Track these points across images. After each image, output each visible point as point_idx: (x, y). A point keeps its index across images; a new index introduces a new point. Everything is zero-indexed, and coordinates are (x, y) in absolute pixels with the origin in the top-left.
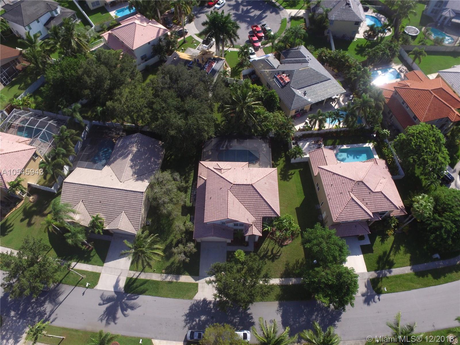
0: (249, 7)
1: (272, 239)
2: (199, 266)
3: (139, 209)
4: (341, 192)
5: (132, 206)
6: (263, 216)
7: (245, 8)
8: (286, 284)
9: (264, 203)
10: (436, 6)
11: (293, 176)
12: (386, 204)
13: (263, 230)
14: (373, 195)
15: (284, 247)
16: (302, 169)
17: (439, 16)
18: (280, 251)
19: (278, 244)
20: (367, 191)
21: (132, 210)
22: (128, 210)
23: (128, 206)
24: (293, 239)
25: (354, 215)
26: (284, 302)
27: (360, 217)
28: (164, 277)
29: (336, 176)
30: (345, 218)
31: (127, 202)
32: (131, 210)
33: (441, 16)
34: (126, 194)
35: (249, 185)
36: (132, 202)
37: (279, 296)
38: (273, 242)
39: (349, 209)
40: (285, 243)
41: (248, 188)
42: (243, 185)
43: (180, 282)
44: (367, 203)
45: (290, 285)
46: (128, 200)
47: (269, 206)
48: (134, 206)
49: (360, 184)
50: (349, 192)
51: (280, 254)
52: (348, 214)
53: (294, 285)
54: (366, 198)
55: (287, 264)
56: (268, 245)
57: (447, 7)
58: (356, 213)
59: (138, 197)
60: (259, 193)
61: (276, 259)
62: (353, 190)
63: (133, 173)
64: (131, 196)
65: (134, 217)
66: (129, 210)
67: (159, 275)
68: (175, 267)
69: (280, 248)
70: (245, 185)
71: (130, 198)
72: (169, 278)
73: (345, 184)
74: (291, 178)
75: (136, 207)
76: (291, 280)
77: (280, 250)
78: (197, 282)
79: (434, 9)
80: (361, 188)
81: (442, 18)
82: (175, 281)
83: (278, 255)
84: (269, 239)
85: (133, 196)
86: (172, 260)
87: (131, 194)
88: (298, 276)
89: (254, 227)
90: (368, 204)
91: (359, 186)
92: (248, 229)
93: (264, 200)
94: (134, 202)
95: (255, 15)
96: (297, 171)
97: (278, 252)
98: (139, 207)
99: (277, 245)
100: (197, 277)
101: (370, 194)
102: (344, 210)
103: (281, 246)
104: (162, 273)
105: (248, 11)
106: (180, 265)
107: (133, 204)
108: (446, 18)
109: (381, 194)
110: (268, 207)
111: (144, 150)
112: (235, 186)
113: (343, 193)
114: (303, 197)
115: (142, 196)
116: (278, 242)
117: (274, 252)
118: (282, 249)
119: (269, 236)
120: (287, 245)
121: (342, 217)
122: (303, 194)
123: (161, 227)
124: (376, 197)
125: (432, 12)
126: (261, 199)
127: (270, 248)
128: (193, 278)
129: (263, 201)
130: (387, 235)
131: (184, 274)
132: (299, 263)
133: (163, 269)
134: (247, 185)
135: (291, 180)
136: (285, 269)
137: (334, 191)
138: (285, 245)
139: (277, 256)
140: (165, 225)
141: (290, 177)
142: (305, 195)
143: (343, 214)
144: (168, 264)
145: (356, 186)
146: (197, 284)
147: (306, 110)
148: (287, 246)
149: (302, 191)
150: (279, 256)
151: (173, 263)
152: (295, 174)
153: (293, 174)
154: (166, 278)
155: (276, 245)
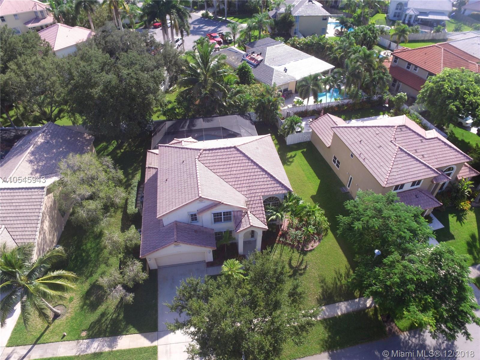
0: (201, 25)
1: (285, 244)
2: (157, 311)
3: (35, 218)
4: (378, 145)
5: (22, 215)
6: (263, 194)
7: (197, 26)
8: (330, 316)
9: (262, 173)
10: (397, 9)
11: (294, 158)
12: (451, 154)
13: (267, 219)
14: (427, 143)
15: (309, 254)
16: (305, 150)
17: (404, 16)
18: (304, 262)
19: (298, 250)
20: (418, 139)
21: (22, 222)
22: (12, 222)
23: (14, 215)
24: (319, 240)
25: (411, 173)
26: (339, 351)
27: (421, 174)
28: (83, 347)
29: (362, 129)
30: (399, 179)
31: (12, 208)
32: (18, 222)
33: (406, 15)
34: (12, 194)
35: (230, 148)
36: (22, 207)
37: (326, 342)
38: (287, 249)
39: (401, 165)
40: (310, 248)
41: (228, 152)
42: (220, 149)
43: (118, 351)
44: (423, 155)
45: (339, 317)
46: (14, 204)
47: (272, 176)
48: (25, 214)
49: (403, 130)
50: (391, 141)
51: (306, 267)
52: (402, 172)
53: (346, 316)
54: (419, 148)
55: (323, 281)
56: (281, 255)
57: (409, 6)
58: (413, 170)
59: (33, 197)
60: (249, 159)
61: (301, 274)
62: (397, 139)
63: (33, 171)
64: (22, 197)
65: (24, 233)
66: (15, 222)
67: (73, 343)
68: (108, 322)
69: (302, 256)
70: (224, 148)
71: (18, 201)
72: (96, 346)
73: (380, 135)
74: (292, 162)
75: (28, 214)
76: (338, 307)
77: (303, 260)
78: (155, 343)
79: (395, 13)
80: (407, 135)
81: (408, 17)
82: (107, 349)
83: (302, 267)
84: (279, 246)
85: (25, 197)
86: (101, 309)
87: (21, 194)
88: (348, 296)
89: (250, 215)
90: (425, 156)
91: (402, 132)
92: (241, 221)
93: (260, 168)
94: (25, 207)
95: (209, 30)
96: (299, 153)
97: (301, 263)
98: (36, 214)
99: (296, 252)
100: (155, 334)
101: (422, 142)
102: (394, 167)
103: (304, 252)
104: (79, 338)
105: (201, 28)
106: (118, 316)
107: (25, 211)
108: (411, 17)
109: (438, 141)
110: (269, 179)
111: (56, 142)
112: (207, 152)
113: (383, 146)
114: (318, 181)
115: (41, 193)
116: (298, 247)
117: (294, 264)
118: (305, 258)
119: (279, 241)
120: (313, 249)
121: (394, 177)
122: (317, 178)
123: (84, 254)
124: (432, 145)
125: (395, 16)
126: (255, 167)
127: (286, 258)
128: (145, 337)
129: (259, 170)
130: (463, 210)
131: (127, 332)
132: (341, 275)
133: (83, 330)
134: (227, 148)
135: (292, 164)
136: (320, 290)
137: (367, 148)
138: (311, 251)
139: (301, 270)
140: (91, 251)
141: (291, 160)
142: (319, 178)
143: (395, 174)
144: (93, 317)
145: (399, 133)
146: (155, 349)
147: (291, 91)
148: (314, 253)
149: (314, 174)
150: (305, 269)
151: (103, 315)
152: (297, 157)
153: (294, 157)
154: (88, 347)
155: (293, 252)
